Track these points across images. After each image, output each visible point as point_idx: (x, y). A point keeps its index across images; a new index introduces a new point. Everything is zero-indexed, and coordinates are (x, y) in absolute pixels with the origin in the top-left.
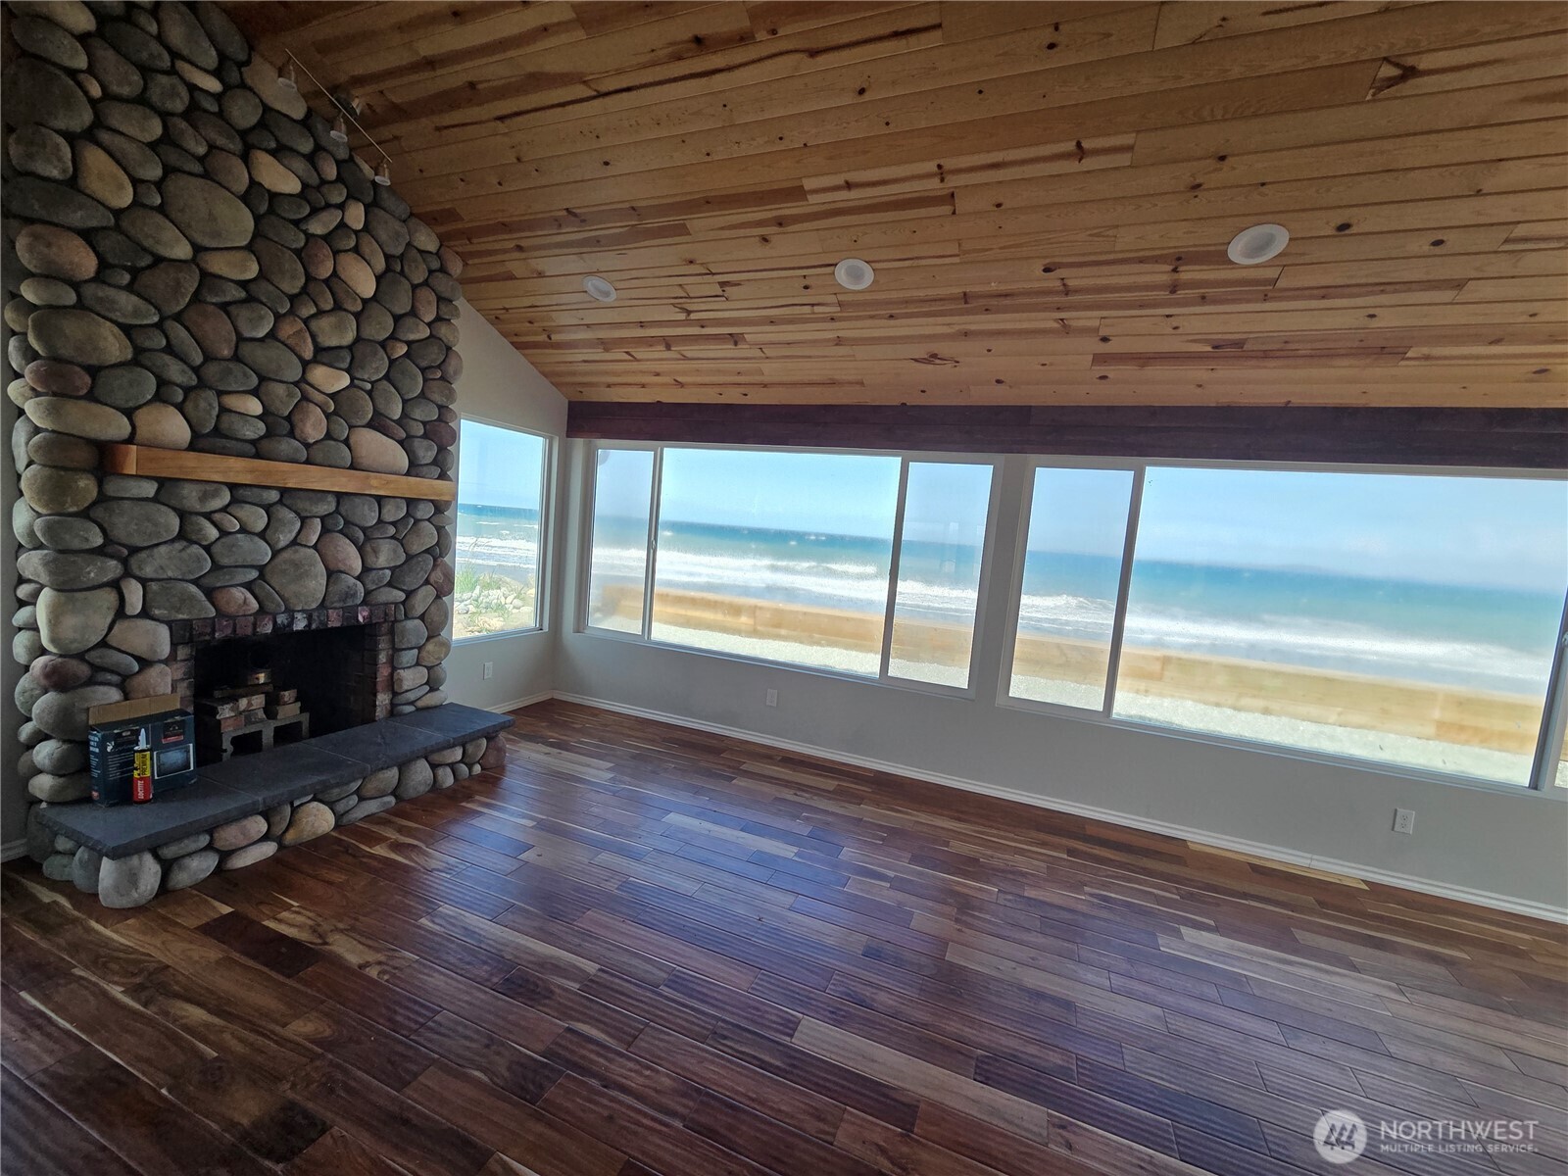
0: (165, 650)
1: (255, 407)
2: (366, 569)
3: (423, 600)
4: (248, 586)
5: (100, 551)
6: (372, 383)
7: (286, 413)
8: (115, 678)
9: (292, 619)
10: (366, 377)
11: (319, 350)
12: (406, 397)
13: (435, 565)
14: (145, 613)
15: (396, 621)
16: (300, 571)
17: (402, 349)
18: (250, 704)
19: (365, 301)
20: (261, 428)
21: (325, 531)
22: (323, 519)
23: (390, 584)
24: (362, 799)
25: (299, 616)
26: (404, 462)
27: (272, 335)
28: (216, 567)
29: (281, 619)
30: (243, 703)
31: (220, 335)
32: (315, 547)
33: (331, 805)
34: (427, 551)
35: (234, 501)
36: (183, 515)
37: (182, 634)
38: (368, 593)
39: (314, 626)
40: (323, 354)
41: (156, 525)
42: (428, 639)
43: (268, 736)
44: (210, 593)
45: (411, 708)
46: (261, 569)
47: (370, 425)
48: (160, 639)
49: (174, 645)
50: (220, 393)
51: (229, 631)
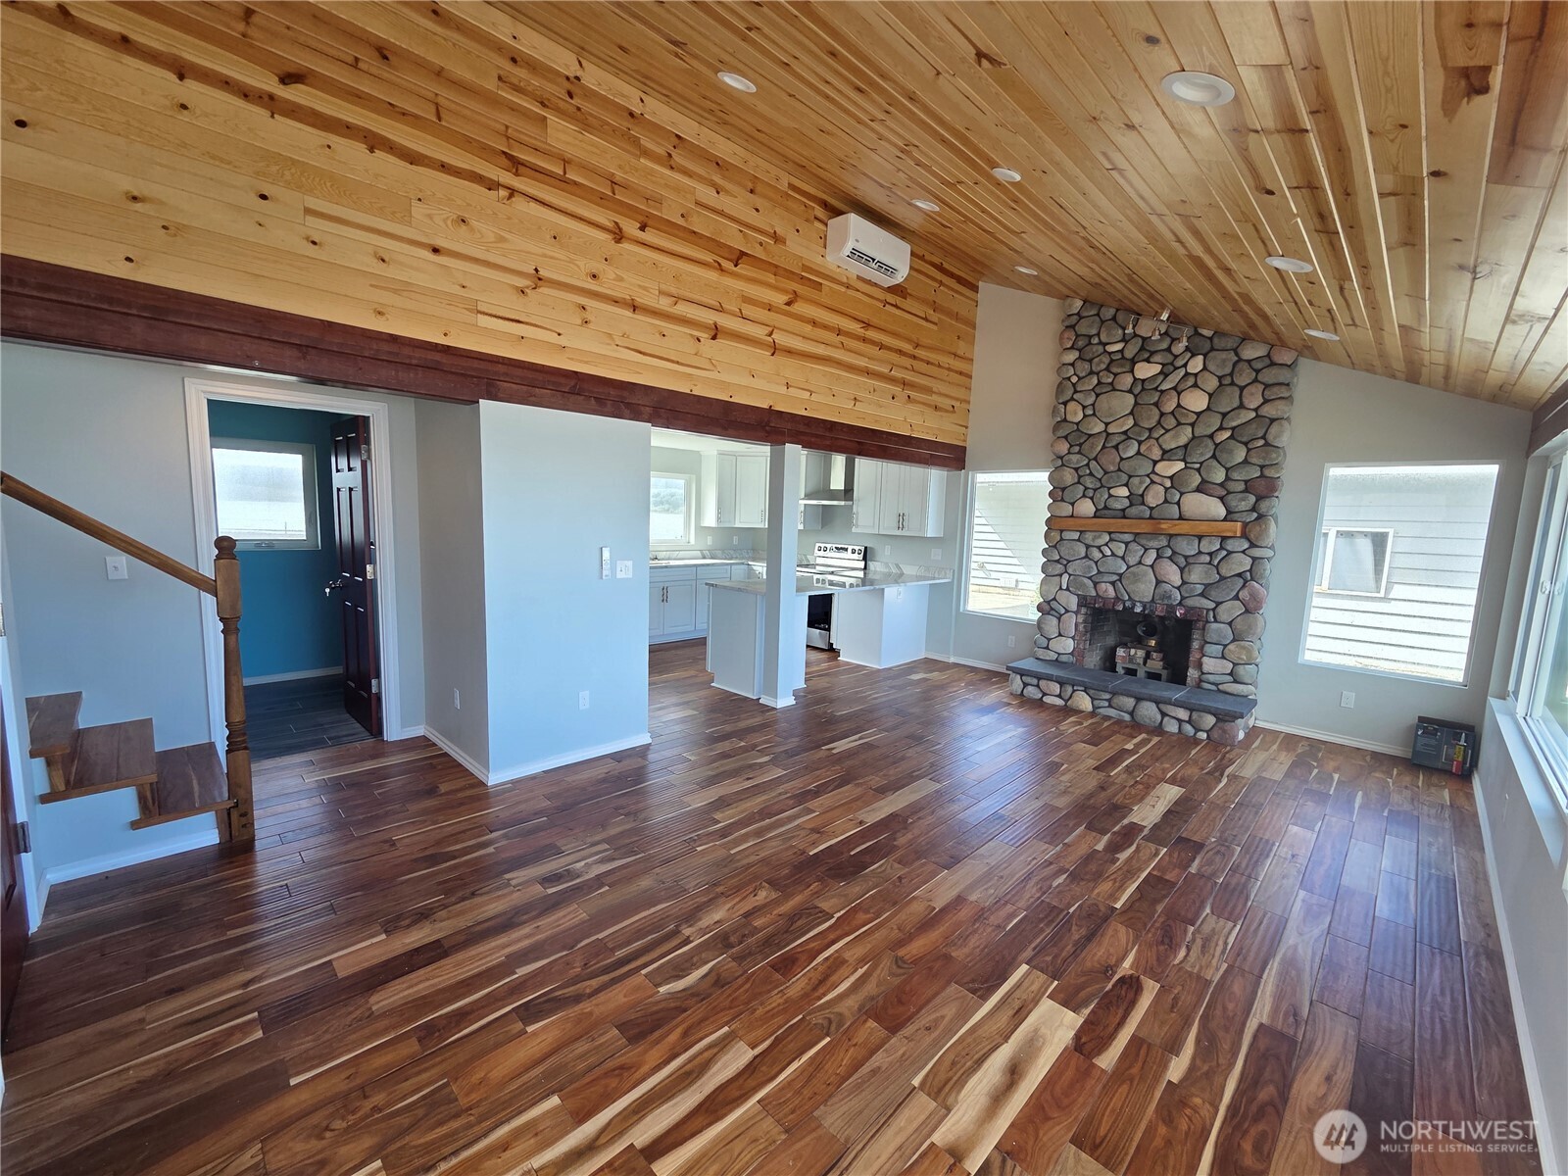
0: (1074, 607)
1: (1124, 492)
2: (1184, 583)
3: (1231, 610)
4: (1113, 583)
5: (1058, 561)
6: (1201, 463)
7: (1141, 493)
8: (1056, 614)
9: (1134, 606)
10: (1195, 460)
11: (1165, 452)
12: (1229, 465)
13: (1244, 586)
14: (1068, 589)
15: (1208, 622)
16: (1136, 578)
17: (1227, 434)
18: (1136, 653)
19: (1199, 414)
20: (1126, 503)
21: (1159, 557)
22: (1158, 550)
23: (1202, 595)
24: (1110, 706)
25: (1138, 604)
26: (1222, 512)
27: (1138, 453)
28: (1099, 572)
29: (1128, 604)
30: (1133, 651)
31: (1111, 460)
32: (1152, 566)
33: (1093, 699)
34: (1239, 575)
35: (1111, 540)
36: (1088, 547)
37: (1083, 601)
38: (1183, 598)
39: (1146, 612)
40: (1167, 455)
41: (1074, 551)
42: (1232, 641)
43: (1141, 673)
44: (1095, 584)
45: (1214, 688)
46: (1121, 575)
47: (1198, 490)
48: (1073, 602)
49: (1079, 605)
50: (1109, 489)
51: (1101, 605)
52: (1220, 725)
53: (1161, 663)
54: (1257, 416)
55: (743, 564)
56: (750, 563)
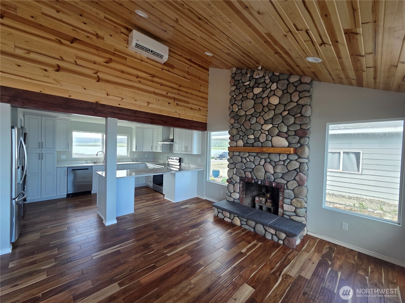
0: (238, 181)
1: (252, 137)
2: (275, 173)
3: (293, 184)
4: (251, 172)
5: (232, 163)
6: (278, 125)
7: (258, 137)
8: (233, 183)
9: (258, 181)
10: (276, 123)
11: (265, 121)
12: (288, 125)
13: (297, 174)
14: (236, 174)
15: (284, 189)
16: (258, 170)
17: (286, 113)
18: (262, 199)
19: (276, 105)
20: (253, 141)
21: (266, 162)
22: (265, 159)
23: (282, 178)
25: (259, 181)
26: (287, 144)
27: (257, 122)
28: (246, 168)
29: (256, 180)
31: (247, 125)
32: (263, 166)
34: (295, 170)
35: (249, 155)
36: (242, 158)
37: (241, 179)
38: (275, 179)
39: (262, 184)
40: (266, 122)
41: (237, 159)
42: (294, 198)
43: (264, 208)
44: (245, 172)
45: (288, 217)
46: (253, 169)
47: (278, 135)
48: (238, 179)
49: (240, 180)
50: (248, 136)
51: (247, 180)
52: (288, 238)
53: (271, 204)
54: (297, 104)
55: (143, 163)
56: (146, 163)
